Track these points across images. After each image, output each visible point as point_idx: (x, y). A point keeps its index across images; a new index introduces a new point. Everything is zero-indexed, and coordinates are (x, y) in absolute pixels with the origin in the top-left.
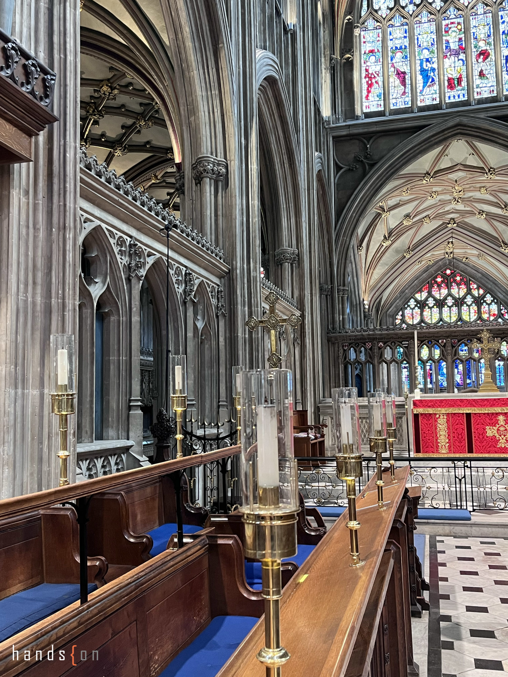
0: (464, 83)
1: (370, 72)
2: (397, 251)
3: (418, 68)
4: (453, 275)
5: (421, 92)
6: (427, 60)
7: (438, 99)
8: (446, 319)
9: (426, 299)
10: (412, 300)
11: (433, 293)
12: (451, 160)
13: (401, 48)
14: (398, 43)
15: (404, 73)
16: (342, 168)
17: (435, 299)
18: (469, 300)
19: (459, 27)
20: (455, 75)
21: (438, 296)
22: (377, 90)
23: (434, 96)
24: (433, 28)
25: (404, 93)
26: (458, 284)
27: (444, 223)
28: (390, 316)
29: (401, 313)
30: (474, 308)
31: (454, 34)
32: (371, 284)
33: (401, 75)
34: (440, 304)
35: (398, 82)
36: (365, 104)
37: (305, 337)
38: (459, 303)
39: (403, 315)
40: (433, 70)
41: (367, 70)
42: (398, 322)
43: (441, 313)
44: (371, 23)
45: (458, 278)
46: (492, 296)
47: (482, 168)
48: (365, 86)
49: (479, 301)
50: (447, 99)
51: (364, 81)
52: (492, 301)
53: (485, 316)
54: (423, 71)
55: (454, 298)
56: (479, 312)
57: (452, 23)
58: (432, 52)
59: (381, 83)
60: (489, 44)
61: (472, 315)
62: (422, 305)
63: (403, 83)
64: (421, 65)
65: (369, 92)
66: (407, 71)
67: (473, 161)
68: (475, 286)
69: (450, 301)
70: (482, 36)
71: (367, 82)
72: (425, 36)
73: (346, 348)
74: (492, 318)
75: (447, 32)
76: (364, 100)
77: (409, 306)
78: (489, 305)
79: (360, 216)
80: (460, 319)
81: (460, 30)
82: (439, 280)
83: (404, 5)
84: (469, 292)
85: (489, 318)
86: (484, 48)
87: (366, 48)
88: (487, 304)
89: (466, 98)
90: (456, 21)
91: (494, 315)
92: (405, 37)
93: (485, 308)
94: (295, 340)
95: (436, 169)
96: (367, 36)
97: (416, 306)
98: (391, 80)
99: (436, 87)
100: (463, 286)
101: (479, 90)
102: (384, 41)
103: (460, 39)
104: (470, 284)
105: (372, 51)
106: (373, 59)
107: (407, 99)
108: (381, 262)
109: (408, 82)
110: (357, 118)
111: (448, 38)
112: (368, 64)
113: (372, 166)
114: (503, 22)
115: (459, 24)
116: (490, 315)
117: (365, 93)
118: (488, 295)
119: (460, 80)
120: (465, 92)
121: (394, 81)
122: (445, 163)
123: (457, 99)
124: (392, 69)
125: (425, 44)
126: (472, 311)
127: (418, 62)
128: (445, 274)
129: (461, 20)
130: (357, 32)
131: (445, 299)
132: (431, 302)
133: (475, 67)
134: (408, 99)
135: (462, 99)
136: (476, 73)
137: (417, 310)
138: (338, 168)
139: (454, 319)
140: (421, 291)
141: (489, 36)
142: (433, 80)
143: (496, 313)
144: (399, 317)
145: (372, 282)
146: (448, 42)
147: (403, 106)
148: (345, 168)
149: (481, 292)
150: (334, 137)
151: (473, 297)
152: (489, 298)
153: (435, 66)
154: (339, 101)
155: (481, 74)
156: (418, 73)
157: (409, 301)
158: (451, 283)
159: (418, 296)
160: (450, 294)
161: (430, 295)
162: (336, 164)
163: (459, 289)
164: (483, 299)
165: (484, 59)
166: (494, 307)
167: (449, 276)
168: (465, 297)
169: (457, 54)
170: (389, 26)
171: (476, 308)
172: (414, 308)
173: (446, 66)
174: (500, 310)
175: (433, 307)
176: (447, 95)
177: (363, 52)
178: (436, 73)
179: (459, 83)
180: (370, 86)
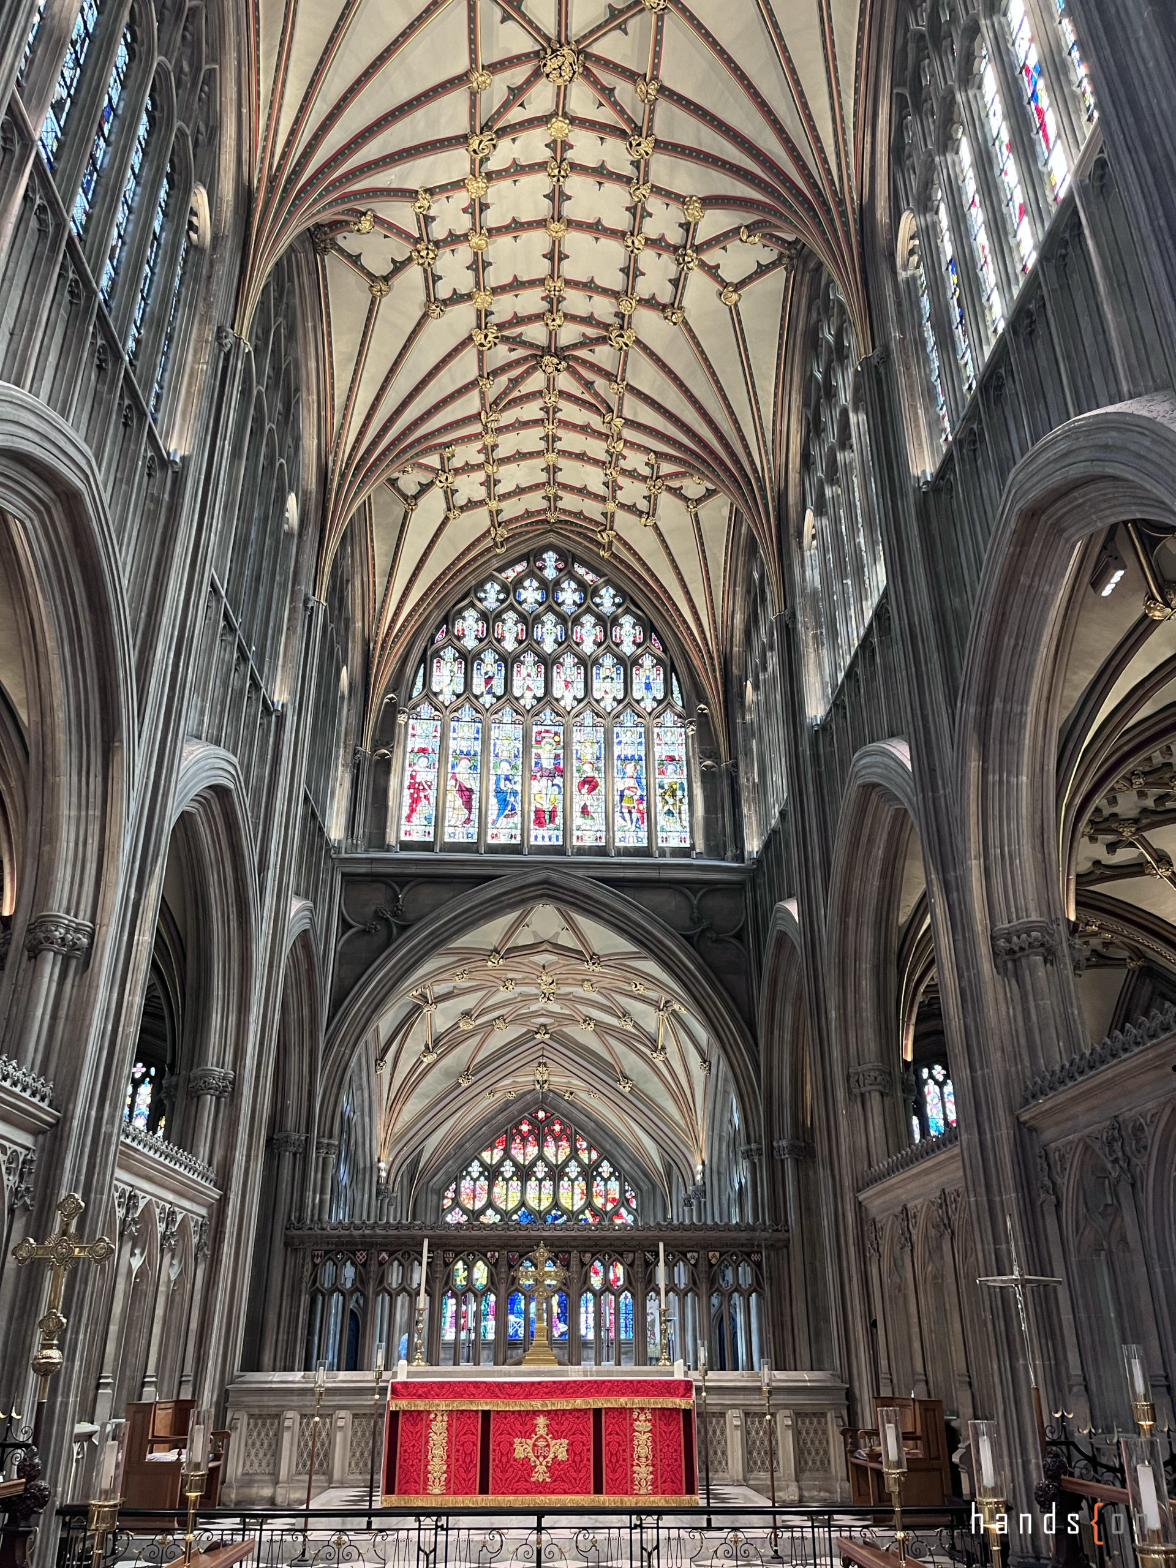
0: (559, 820)
1: (418, 780)
2: (447, 1074)
3: (492, 787)
4: (549, 1121)
5: (494, 822)
6: (507, 779)
7: (519, 838)
8: (533, 1203)
9: (501, 1163)
10: (476, 1163)
11: (513, 1152)
12: (535, 933)
13: (468, 754)
14: (464, 746)
15: (471, 791)
16: (351, 927)
17: (515, 1164)
18: (573, 1169)
19: (557, 739)
20: (547, 806)
21: (520, 1159)
22: (425, 809)
23: (514, 832)
24: (519, 733)
25: (468, 821)
26: (557, 1139)
27: (529, 1031)
28: (433, 1191)
29: (454, 1186)
30: (581, 1184)
31: (549, 747)
32: (396, 1130)
33: (466, 793)
34: (524, 1173)
35: (459, 802)
36: (403, 828)
37: (222, 1241)
38: (556, 1173)
39: (457, 1192)
40: (515, 793)
41: (412, 777)
42: (447, 1203)
43: (523, 1191)
44: (425, 710)
45: (557, 1128)
46: (612, 1165)
47: (580, 953)
48: (407, 801)
49: (589, 1173)
50: (532, 839)
51: (407, 793)
52: (612, 1174)
53: (599, 1202)
54: (499, 792)
55: (547, 1164)
56: (589, 1193)
57: (547, 731)
58: (514, 767)
59: (433, 800)
60: (598, 769)
61: (577, 1197)
62: (492, 1173)
63: (468, 805)
64: (497, 782)
65: (412, 810)
66: (476, 788)
67: (567, 939)
68: (585, 1145)
69: (540, 1170)
70: (589, 757)
71: (412, 795)
72: (506, 742)
73: (318, 1261)
74: (610, 1206)
75: (538, 742)
76: (403, 821)
77: (469, 1173)
78: (606, 1181)
79: (373, 1012)
80: (556, 1204)
81: (558, 743)
82: (525, 1128)
83: (478, 693)
84: (574, 1154)
85: (604, 1205)
86: (591, 774)
87: (413, 744)
88: (603, 1179)
90: (553, 729)
91: (614, 1200)
92: (476, 739)
93: (598, 1186)
94: (199, 1248)
95: (508, 946)
96: (417, 726)
97: (481, 1174)
98: (450, 797)
99: (517, 819)
100: (564, 1143)
101: (580, 833)
102: (443, 738)
103: (557, 756)
104: (576, 1140)
105: (423, 750)
106: (423, 762)
107: (471, 830)
108: (417, 1090)
109: (475, 804)
110: (389, 849)
111: (540, 751)
112: (416, 768)
113: (403, 929)
114: (620, 743)
115: (556, 734)
116: (607, 1200)
117: (405, 811)
118: (605, 1163)
119: (553, 814)
121: (454, 800)
122: (523, 938)
123: (547, 842)
124: (453, 782)
125: (505, 754)
126: (577, 1191)
127: (493, 779)
128: (536, 1118)
129: (560, 730)
130: (401, 719)
131: (533, 1164)
132: (508, 1169)
133: (576, 799)
134: (474, 831)
135: (554, 842)
136: (577, 808)
137: (483, 1183)
138: (345, 925)
139: (546, 1204)
140: (491, 1147)
141: (598, 758)
142: (513, 809)
143: (617, 1196)
144: (450, 1194)
145: (399, 1127)
146: (538, 756)
147: (465, 840)
148: (359, 927)
149: (594, 1155)
150: (344, 875)
151: (580, 1163)
152: (606, 1168)
153: (518, 788)
154: (360, 818)
155: (585, 811)
156: (492, 794)
157: (470, 1165)
158: (545, 1135)
159: (486, 1156)
160: (541, 1157)
161: (507, 1155)
162: (342, 919)
163: (558, 1147)
164: (596, 1169)
165: (590, 791)
166: (614, 1186)
167: (541, 1122)
168: (566, 1164)
169: (551, 776)
170: (452, 720)
171: (583, 1184)
172: (478, 1179)
173: (533, 791)
174: (623, 1192)
175: (511, 1178)
176: (533, 833)
177: (409, 749)
178: (519, 798)
179: (552, 819)
180: (415, 801)
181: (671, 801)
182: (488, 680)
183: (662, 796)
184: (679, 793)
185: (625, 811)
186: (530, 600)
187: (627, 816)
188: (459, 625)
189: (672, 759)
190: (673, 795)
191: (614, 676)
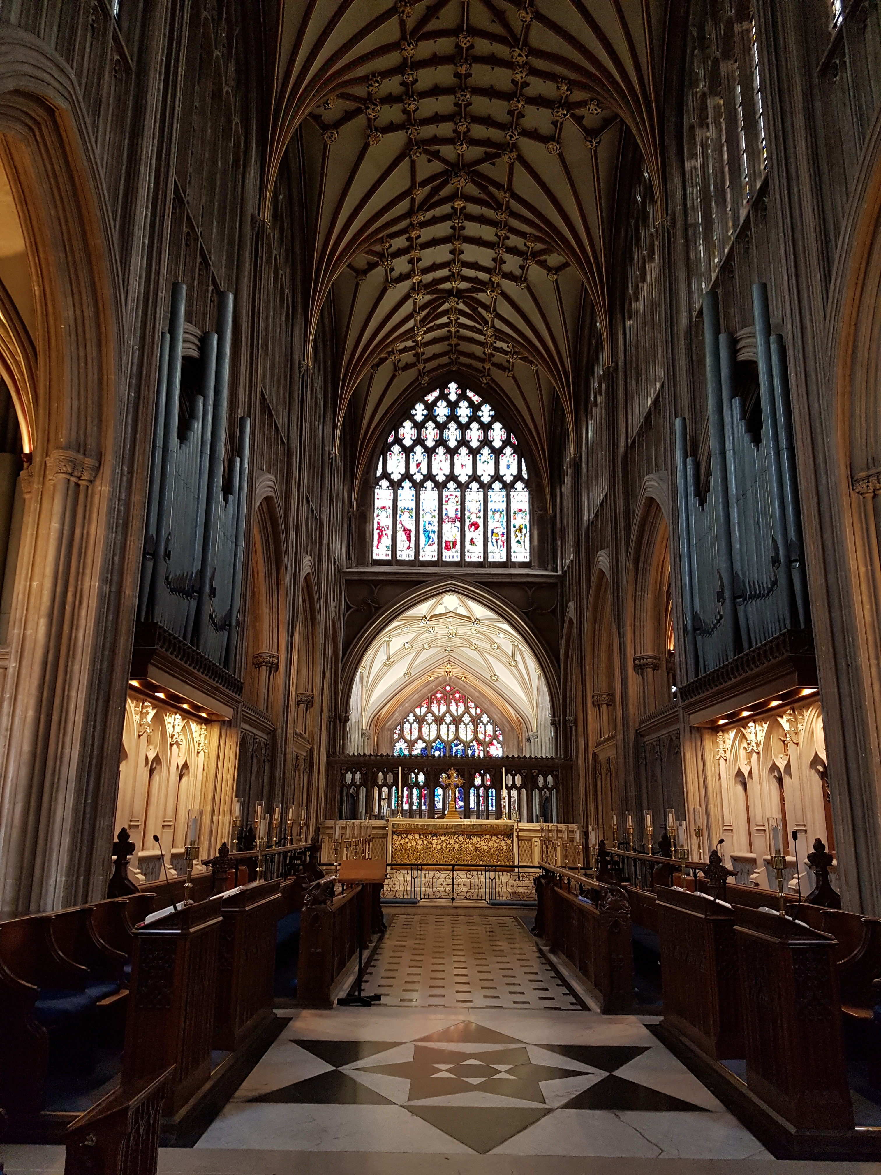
0: (458, 547)
1: (381, 525)
3: (422, 528)
4: (453, 692)
5: (423, 548)
7: (436, 557)
8: (444, 737)
9: (426, 715)
10: (412, 715)
11: (433, 708)
12: (446, 607)
13: (408, 509)
14: (406, 504)
15: (410, 531)
16: (351, 608)
17: (434, 715)
18: (466, 718)
19: (457, 499)
20: (451, 539)
21: (437, 713)
22: (386, 541)
23: (433, 554)
24: (436, 496)
25: (409, 548)
26: (457, 702)
27: (441, 650)
28: (388, 730)
29: (399, 727)
30: (471, 727)
31: (452, 504)
33: (407, 532)
34: (439, 721)
35: (404, 537)
38: (457, 721)
39: (401, 730)
40: (434, 532)
41: (378, 523)
42: (396, 737)
43: (439, 730)
44: (384, 483)
45: (457, 696)
46: (489, 717)
47: (469, 618)
48: (376, 537)
49: (475, 721)
50: (444, 558)
51: (376, 532)
52: (488, 722)
53: (481, 737)
54: (425, 531)
55: (452, 716)
56: (476, 731)
57: (451, 495)
58: (434, 517)
59: (390, 536)
60: (479, 517)
61: (469, 734)
62: (421, 721)
63: (409, 538)
64: (424, 526)
65: (379, 542)
66: (413, 529)
67: (462, 611)
68: (473, 705)
69: (448, 718)
70: (475, 510)
71: (378, 534)
72: (429, 502)
74: (487, 739)
75: (446, 501)
76: (375, 549)
77: (408, 720)
78: (485, 725)
80: (457, 738)
81: (458, 502)
82: (439, 695)
84: (467, 711)
85: (484, 738)
86: (475, 520)
87: (378, 504)
88: (483, 724)
89: (459, 559)
90: (455, 493)
91: (490, 735)
92: (412, 500)
93: (481, 728)
95: (432, 614)
96: (380, 493)
97: (415, 721)
98: (399, 535)
99: (435, 547)
100: (461, 704)
101: (469, 554)
102: (395, 500)
103: (457, 510)
104: (468, 703)
105: (384, 508)
106: (384, 514)
108: (382, 681)
109: (413, 538)
111: (447, 507)
112: (380, 518)
113: (377, 609)
114: (492, 501)
115: (457, 496)
116: (486, 736)
117: (376, 542)
118: (485, 716)
119: (454, 544)
120: (459, 554)
121: (401, 536)
122: (440, 610)
123: (451, 559)
124: (400, 526)
125: (429, 509)
126: (469, 730)
127: (422, 523)
128: (445, 689)
129: (459, 493)
130: (371, 489)
131: (444, 715)
132: (430, 718)
133: (468, 535)
136: (468, 540)
137: (416, 725)
138: (348, 607)
139: (451, 737)
140: (420, 706)
141: (480, 511)
142: (433, 541)
143: (492, 734)
144: (398, 732)
146: (447, 510)
147: (408, 559)
148: (355, 607)
149: (478, 711)
150: (346, 580)
151: (470, 715)
152: (485, 718)
153: (435, 528)
154: (352, 548)
155: (472, 542)
156: (422, 532)
157: (408, 716)
158: (450, 699)
159: (417, 710)
160: (448, 711)
161: (429, 708)
162: (347, 604)
163: (458, 706)
164: (480, 719)
165: (475, 530)
166: (490, 728)
167: (448, 692)
168: (463, 716)
169: (453, 521)
170: (399, 489)
172: (413, 723)
173: (445, 530)
174: (495, 731)
175: (432, 723)
177: (376, 508)
178: (436, 535)
179: (454, 547)
180: (380, 537)
181: (519, 535)
182: (418, 465)
183: (515, 532)
184: (524, 531)
185: (494, 541)
186: (441, 414)
187: (495, 544)
188: (401, 431)
189: (521, 510)
190: (521, 532)
191: (489, 460)
